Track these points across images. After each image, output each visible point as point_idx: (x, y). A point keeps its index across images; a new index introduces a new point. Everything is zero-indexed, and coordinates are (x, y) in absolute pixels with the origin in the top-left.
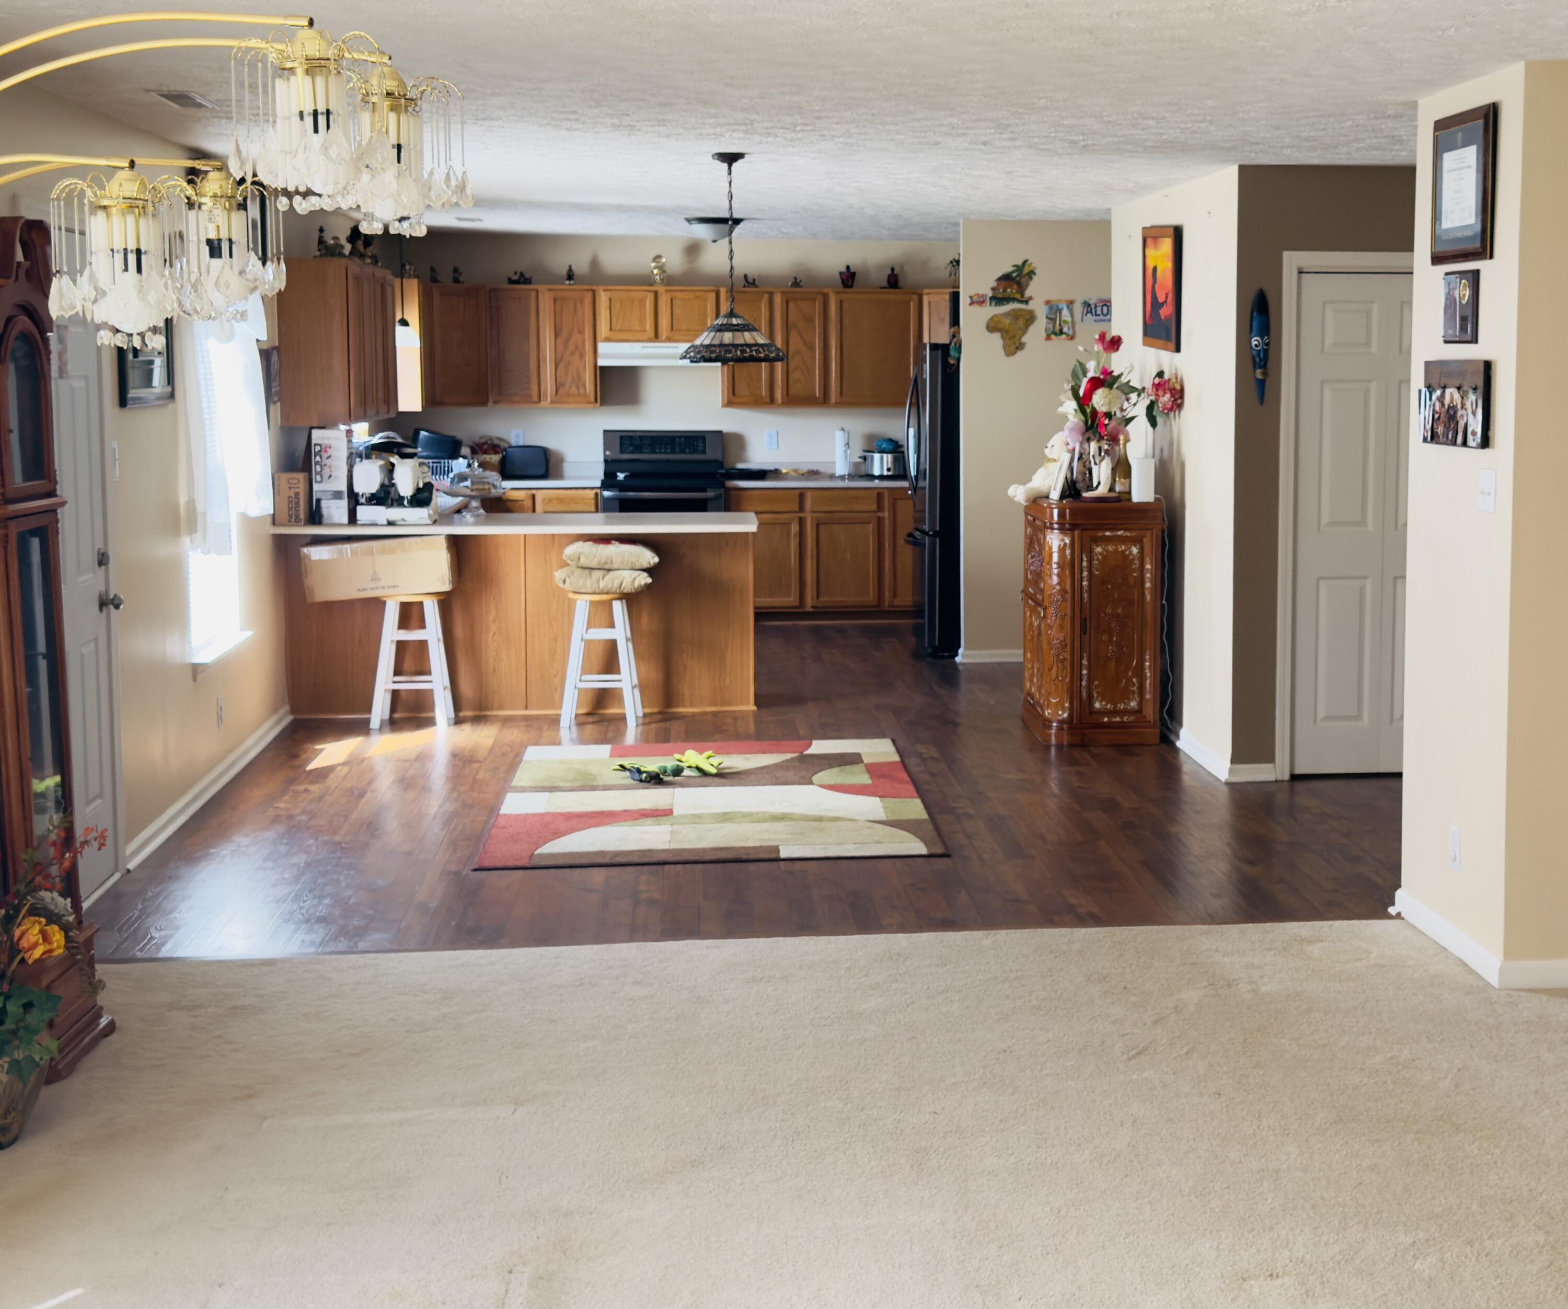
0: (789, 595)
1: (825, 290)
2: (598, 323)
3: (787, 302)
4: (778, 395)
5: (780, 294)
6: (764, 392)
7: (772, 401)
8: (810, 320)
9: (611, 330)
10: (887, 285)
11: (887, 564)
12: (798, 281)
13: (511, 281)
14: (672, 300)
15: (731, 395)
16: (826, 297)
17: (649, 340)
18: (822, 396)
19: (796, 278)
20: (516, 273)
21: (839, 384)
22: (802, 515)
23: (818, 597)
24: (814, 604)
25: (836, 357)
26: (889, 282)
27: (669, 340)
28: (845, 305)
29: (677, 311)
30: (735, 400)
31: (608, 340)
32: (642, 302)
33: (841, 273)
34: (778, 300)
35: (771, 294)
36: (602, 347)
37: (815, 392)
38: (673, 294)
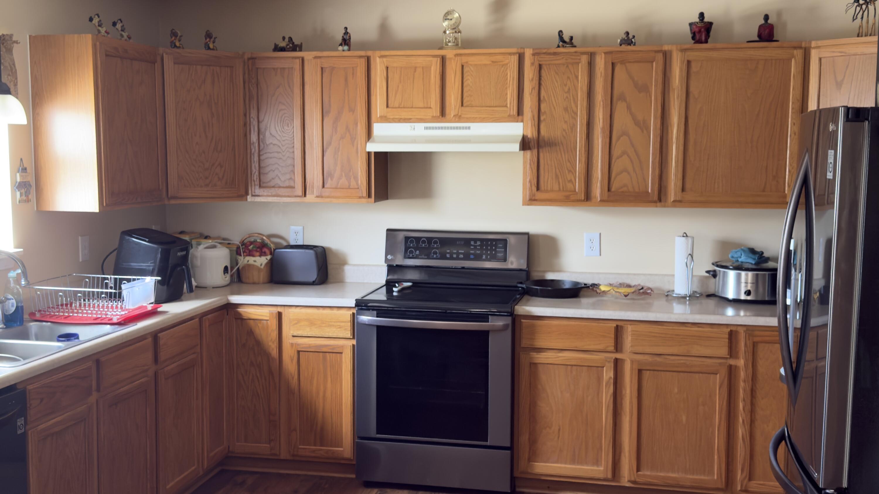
0: (597, 462)
1: (666, 48)
2: (373, 98)
3: (613, 64)
4: (597, 191)
5: (603, 55)
6: (579, 186)
7: (588, 197)
8: (644, 89)
9: (387, 106)
10: (757, 39)
11: (741, 431)
12: (631, 36)
13: (277, 49)
14: (463, 66)
15: (534, 189)
16: (667, 56)
17: (434, 119)
18: (656, 193)
19: (627, 33)
20: (284, 38)
21: (680, 176)
22: (618, 356)
23: (638, 470)
24: (633, 479)
25: (677, 138)
26: (760, 36)
27: (459, 118)
28: (694, 68)
29: (469, 81)
30: (539, 195)
31: (384, 119)
32: (426, 69)
33: (691, 24)
34: (600, 63)
35: (592, 56)
36: (378, 128)
37: (647, 186)
38: (465, 59)
